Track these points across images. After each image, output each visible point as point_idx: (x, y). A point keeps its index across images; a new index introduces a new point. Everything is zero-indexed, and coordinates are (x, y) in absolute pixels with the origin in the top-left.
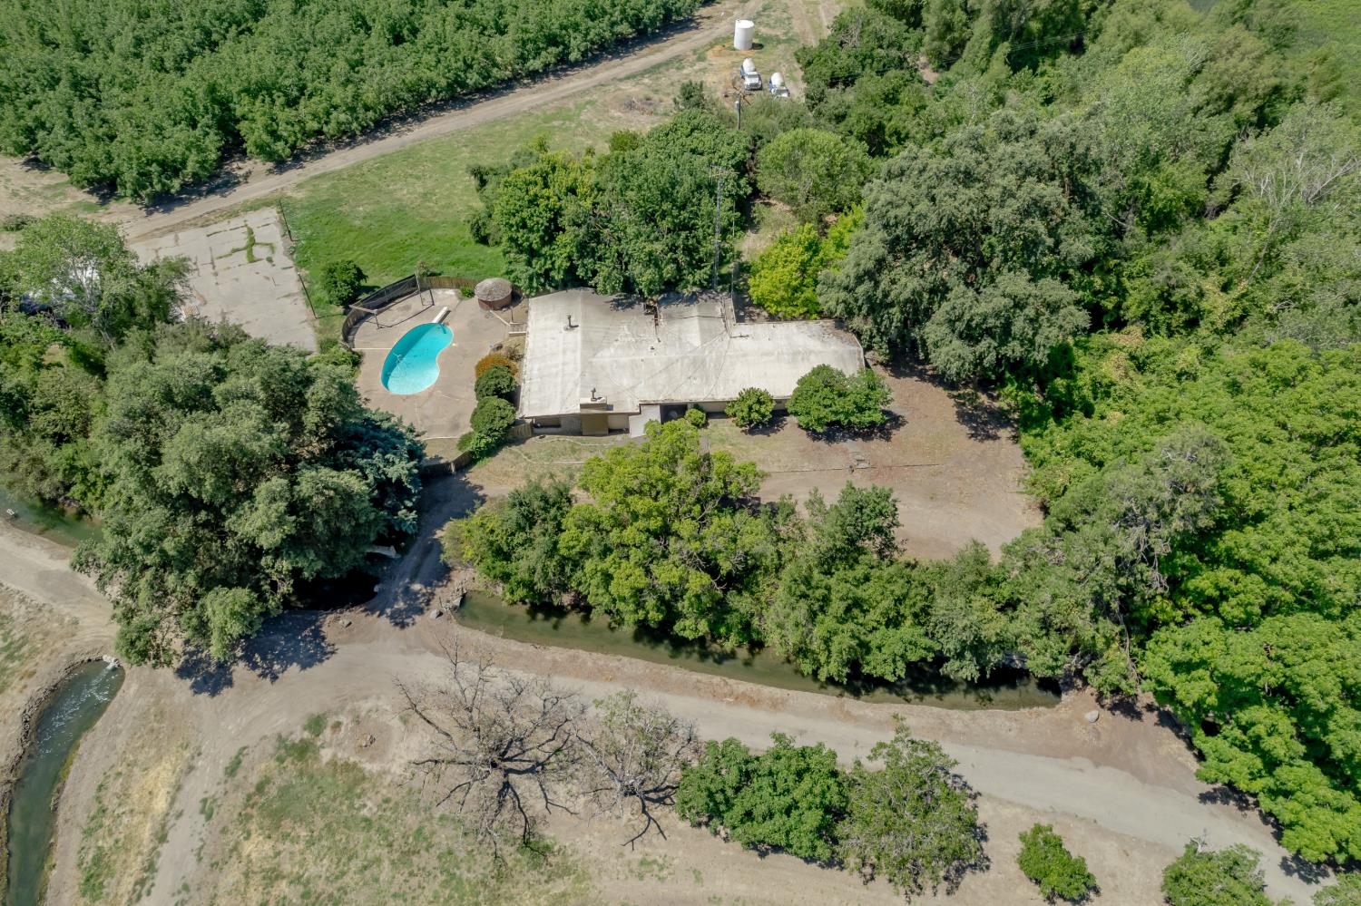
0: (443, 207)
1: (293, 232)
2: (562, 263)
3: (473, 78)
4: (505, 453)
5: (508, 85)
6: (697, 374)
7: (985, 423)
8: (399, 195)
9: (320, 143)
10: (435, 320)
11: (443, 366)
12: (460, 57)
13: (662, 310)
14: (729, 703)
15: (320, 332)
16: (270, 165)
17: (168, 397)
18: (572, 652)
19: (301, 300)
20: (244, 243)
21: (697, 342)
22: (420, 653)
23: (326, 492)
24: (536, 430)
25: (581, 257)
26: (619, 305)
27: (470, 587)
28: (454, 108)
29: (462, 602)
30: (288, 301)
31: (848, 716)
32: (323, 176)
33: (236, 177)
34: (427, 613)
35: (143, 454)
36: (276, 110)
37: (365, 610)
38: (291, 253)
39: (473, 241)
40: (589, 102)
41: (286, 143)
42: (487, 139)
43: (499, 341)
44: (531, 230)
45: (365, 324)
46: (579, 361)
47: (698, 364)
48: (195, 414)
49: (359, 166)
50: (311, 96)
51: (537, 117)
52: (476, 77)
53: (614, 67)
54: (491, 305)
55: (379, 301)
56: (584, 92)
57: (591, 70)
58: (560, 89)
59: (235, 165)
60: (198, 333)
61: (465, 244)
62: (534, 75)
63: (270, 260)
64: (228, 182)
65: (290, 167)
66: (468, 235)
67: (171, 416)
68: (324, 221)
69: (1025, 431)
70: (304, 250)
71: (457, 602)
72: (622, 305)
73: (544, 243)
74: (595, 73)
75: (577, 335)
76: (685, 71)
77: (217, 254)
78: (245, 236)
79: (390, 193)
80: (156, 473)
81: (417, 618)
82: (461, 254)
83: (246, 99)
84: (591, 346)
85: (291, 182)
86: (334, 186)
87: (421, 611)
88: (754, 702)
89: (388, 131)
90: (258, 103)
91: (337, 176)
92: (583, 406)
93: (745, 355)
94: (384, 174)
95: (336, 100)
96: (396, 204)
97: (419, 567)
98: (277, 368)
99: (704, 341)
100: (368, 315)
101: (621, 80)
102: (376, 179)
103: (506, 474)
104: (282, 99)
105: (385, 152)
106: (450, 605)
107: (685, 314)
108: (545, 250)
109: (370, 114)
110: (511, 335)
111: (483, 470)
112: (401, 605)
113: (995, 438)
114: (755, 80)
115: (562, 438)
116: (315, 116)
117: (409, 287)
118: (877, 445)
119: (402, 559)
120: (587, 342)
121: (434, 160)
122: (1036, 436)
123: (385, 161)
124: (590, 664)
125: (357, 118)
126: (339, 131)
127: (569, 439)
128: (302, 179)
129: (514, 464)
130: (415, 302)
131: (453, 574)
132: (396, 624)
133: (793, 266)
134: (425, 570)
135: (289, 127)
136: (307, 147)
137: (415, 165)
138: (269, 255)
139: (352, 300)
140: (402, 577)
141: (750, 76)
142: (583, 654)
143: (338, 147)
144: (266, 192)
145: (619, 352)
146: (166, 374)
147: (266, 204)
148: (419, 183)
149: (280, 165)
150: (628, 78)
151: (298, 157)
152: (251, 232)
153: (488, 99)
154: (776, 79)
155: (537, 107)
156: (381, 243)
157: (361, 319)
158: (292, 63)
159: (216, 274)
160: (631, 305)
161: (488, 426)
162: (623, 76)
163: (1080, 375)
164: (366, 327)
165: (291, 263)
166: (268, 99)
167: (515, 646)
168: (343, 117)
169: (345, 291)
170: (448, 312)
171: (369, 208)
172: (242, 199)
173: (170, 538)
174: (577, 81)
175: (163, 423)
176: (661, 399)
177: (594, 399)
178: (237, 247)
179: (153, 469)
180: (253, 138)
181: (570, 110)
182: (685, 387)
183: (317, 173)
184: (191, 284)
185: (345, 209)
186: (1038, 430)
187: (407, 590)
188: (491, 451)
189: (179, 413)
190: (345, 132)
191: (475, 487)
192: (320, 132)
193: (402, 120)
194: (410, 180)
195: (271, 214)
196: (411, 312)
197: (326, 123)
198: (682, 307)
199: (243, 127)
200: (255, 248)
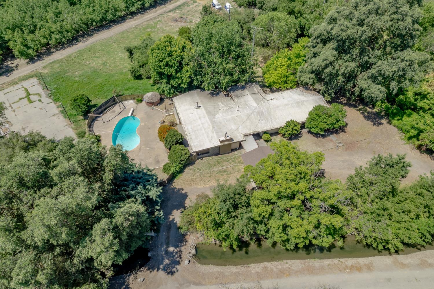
0: (114, 67)
1: (48, 87)
2: (186, 79)
3: (109, 16)
4: (187, 170)
5: (123, 19)
6: (262, 118)
7: (375, 119)
8: (92, 65)
9: (48, 49)
10: (130, 115)
11: (141, 134)
12: (103, 8)
13: (232, 94)
14: (348, 273)
15: (76, 129)
16: (27, 61)
17: (22, 184)
18: (262, 265)
19: (61, 117)
20: (24, 95)
21: (255, 105)
22: (187, 286)
23: (130, 218)
24: (199, 157)
25: (196, 75)
26: (213, 95)
27: (197, 242)
28: (103, 29)
29: (196, 251)
30: (55, 117)
31: (403, 266)
32: (54, 62)
33: (11, 67)
34: (182, 263)
35: (12, 225)
36: (25, 35)
37: (148, 269)
38: (50, 96)
39: (132, 79)
40: (158, 21)
41: (33, 50)
42: (122, 39)
43: (161, 120)
44: (172, 67)
45: (96, 122)
46: (209, 122)
47: (260, 114)
48: (42, 190)
49: (70, 56)
50: (40, 29)
51: (140, 29)
52: (111, 16)
53: (163, 8)
54: (152, 104)
55: (100, 110)
56: (155, 18)
57: (154, 10)
58: (145, 18)
59: (9, 63)
60: (18, 140)
61: (129, 81)
62: (133, 14)
63: (40, 101)
64: (8, 70)
65: (37, 60)
66: (130, 76)
67: (26, 195)
68: (61, 80)
69: (393, 119)
70: (55, 94)
71: (194, 252)
72: (214, 94)
73: (177, 72)
74: (156, 11)
75: (202, 111)
76: (191, 7)
77: (11, 102)
78: (24, 92)
79: (88, 65)
80: (24, 235)
81: (178, 267)
82: (130, 85)
83: (9, 32)
84: (211, 114)
85: (39, 66)
86: (60, 66)
87: (178, 263)
88: (359, 269)
89: (77, 41)
90: (16, 33)
91: (61, 61)
92: (221, 142)
93: (278, 107)
94: (82, 58)
95: (53, 29)
96: (92, 69)
97: (168, 238)
98: (86, 153)
99: (258, 104)
100: (97, 117)
101: (167, 12)
102: (79, 61)
103: (192, 180)
104: (27, 31)
105: (80, 49)
106: (191, 255)
107: (244, 94)
108: (178, 74)
109: (70, 34)
110: (167, 116)
111: (180, 180)
112: (166, 261)
113: (381, 124)
114: (220, 6)
115: (211, 158)
116: (44, 37)
117: (112, 102)
118: (341, 134)
119: (158, 236)
120: (208, 112)
121: (103, 50)
122: (398, 120)
123: (81, 53)
124: (275, 270)
125: (64, 37)
126: (57, 43)
127: (214, 157)
128: (44, 64)
129: (194, 175)
130: (117, 108)
131: (187, 237)
132: (168, 273)
133: (284, 67)
134: (172, 239)
135: (33, 43)
136: (42, 51)
137: (95, 53)
138: (39, 98)
139: (88, 112)
140: (162, 245)
141: (218, 5)
142: (268, 264)
143: (57, 50)
144: (29, 72)
145: (224, 114)
146: (18, 170)
147: (30, 77)
148: (99, 60)
149: (32, 60)
150: (170, 11)
151: (40, 56)
152: (26, 90)
153: (116, 25)
154: (228, 5)
155: (139, 25)
156: (91, 86)
157: (94, 120)
158: (28, 15)
159: (14, 111)
160: (218, 94)
161: (179, 159)
162: (168, 11)
163: (407, 93)
164: (97, 124)
165: (51, 101)
166: (20, 31)
167: (233, 269)
168: (57, 36)
169: (84, 108)
170: (134, 110)
171: (80, 72)
172: (17, 76)
173: (40, 273)
174: (150, 15)
175: (21, 201)
176: (252, 132)
177: (226, 137)
178: (21, 97)
179: (22, 233)
180: (17, 48)
181: (152, 25)
182: (259, 125)
183: (51, 61)
184: (7, 116)
185: (69, 74)
186: (398, 118)
187: (167, 252)
188: (181, 171)
189: (32, 193)
190: (59, 43)
191: (179, 190)
192: (48, 44)
193: (83, 36)
194: (95, 59)
195: (35, 81)
196: (116, 113)
197: (50, 40)
198: (240, 91)
199: (11, 44)
200: (31, 97)
